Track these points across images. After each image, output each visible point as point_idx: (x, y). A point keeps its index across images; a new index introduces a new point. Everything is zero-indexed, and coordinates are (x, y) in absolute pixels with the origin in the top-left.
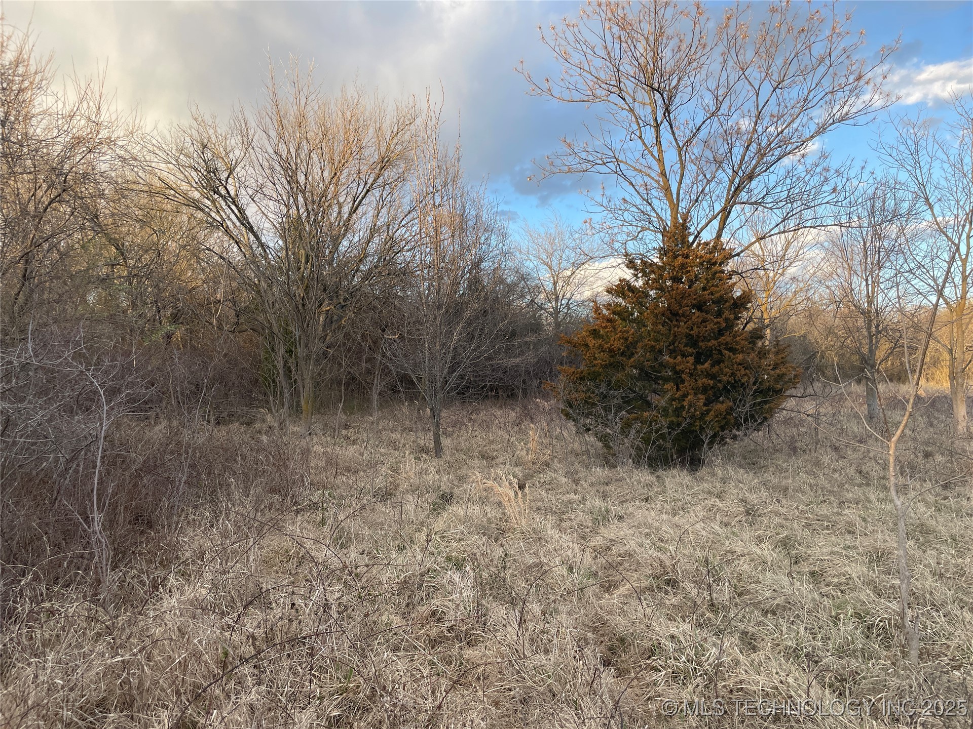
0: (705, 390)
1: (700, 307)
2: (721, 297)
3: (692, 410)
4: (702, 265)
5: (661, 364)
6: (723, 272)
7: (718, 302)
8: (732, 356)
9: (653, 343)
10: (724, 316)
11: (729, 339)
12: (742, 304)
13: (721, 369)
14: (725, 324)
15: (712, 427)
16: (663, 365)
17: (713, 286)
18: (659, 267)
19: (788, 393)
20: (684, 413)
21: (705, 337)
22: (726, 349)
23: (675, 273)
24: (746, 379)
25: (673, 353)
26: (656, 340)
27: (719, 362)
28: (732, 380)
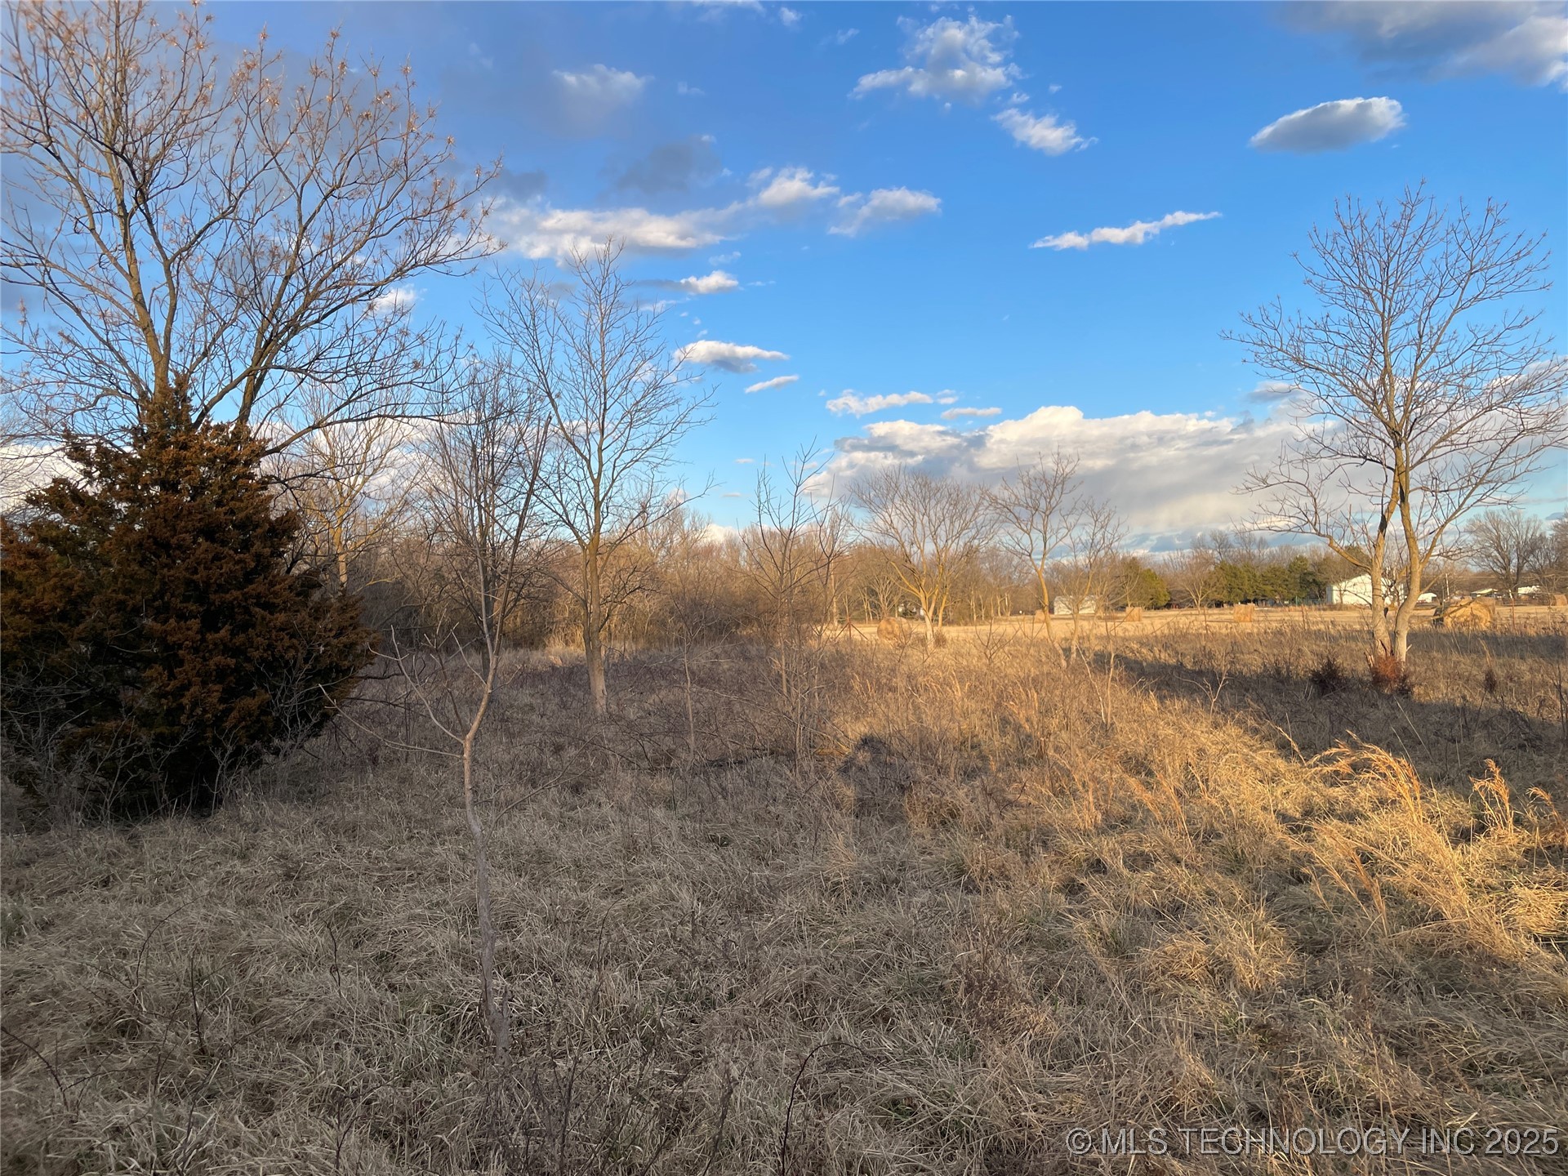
0: (221, 674)
1: (210, 532)
2: (248, 518)
3: (199, 711)
4: (213, 462)
5: (139, 634)
6: (252, 476)
7: (242, 526)
8: (269, 616)
9: (121, 596)
10: (253, 550)
11: (261, 589)
12: (284, 531)
13: (250, 640)
14: (253, 564)
15: (235, 738)
16: (143, 636)
17: (233, 499)
18: (132, 461)
19: (362, 672)
20: (183, 718)
21: (219, 586)
22: (258, 605)
23: (163, 474)
24: (292, 653)
25: (162, 613)
26: (127, 591)
27: (244, 627)
28: (268, 655)
